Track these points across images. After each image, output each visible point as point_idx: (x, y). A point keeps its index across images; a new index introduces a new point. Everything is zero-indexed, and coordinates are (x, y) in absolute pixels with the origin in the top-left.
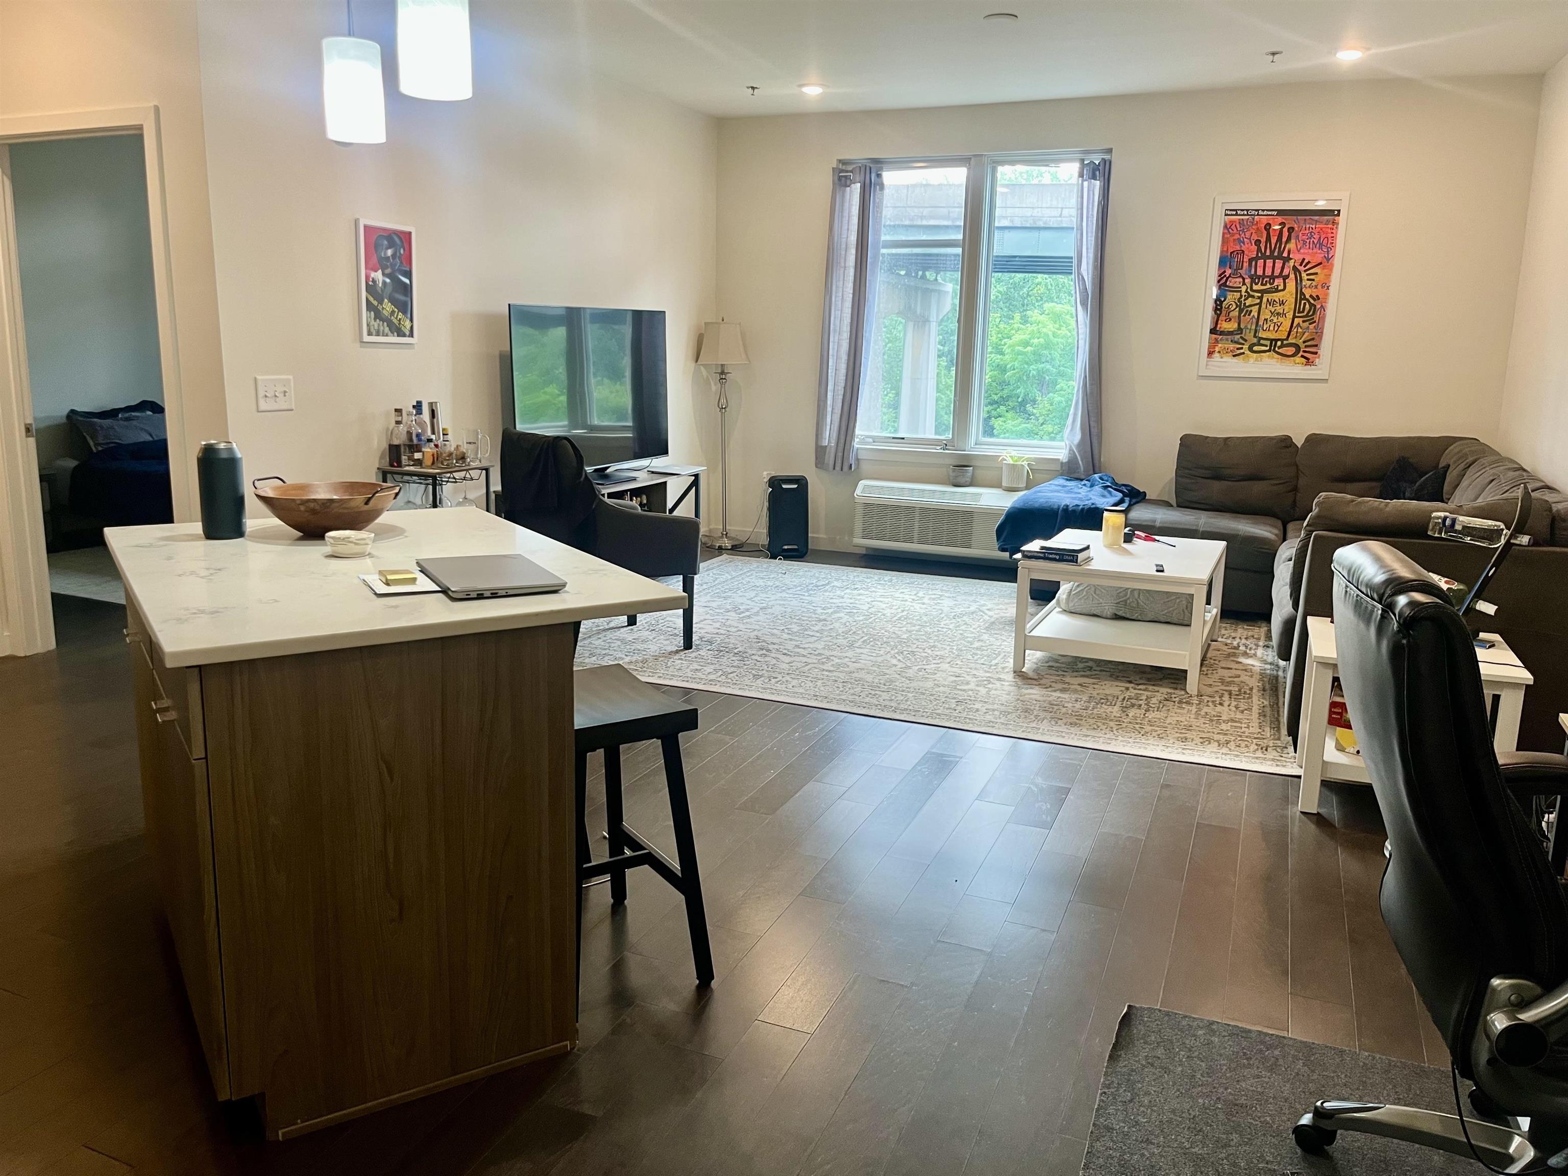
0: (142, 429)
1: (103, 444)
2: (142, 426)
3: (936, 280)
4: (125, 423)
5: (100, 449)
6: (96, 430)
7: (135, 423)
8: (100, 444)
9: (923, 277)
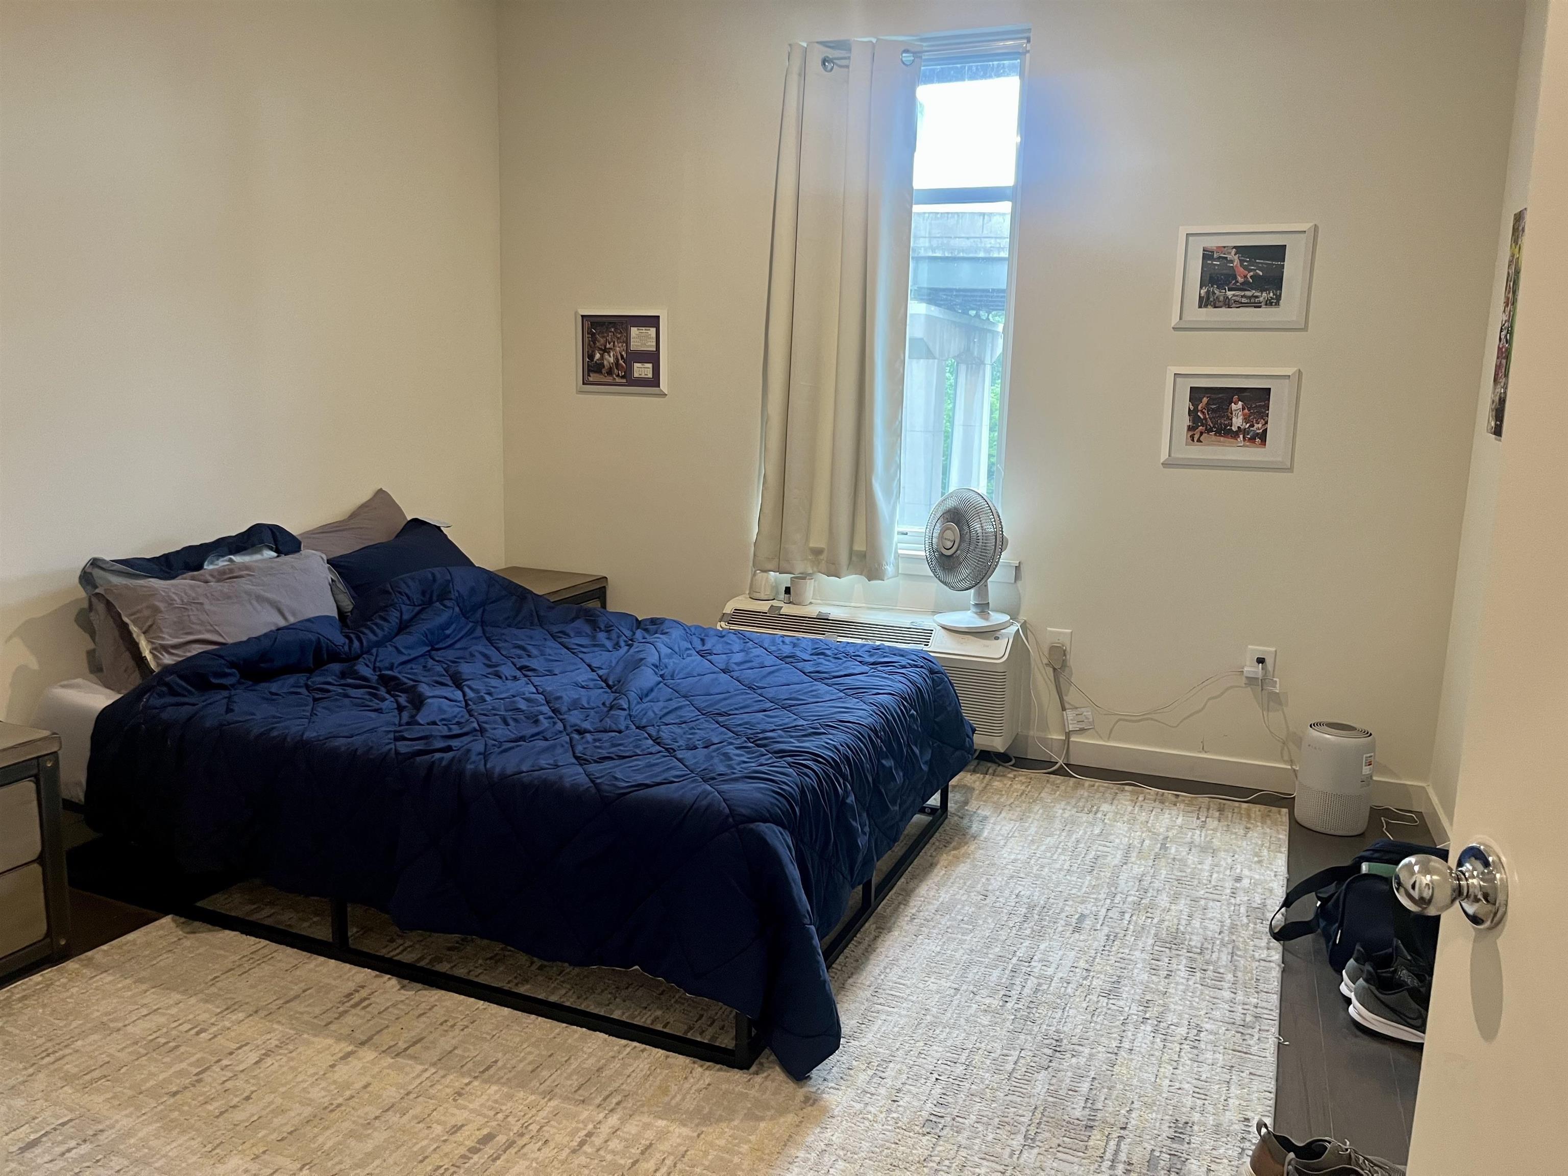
0: (260, 599)
1: (175, 647)
2: (259, 590)
3: (988, 319)
4: (225, 587)
5: (168, 660)
6: (156, 610)
7: (244, 584)
8: (165, 648)
9: (977, 316)
